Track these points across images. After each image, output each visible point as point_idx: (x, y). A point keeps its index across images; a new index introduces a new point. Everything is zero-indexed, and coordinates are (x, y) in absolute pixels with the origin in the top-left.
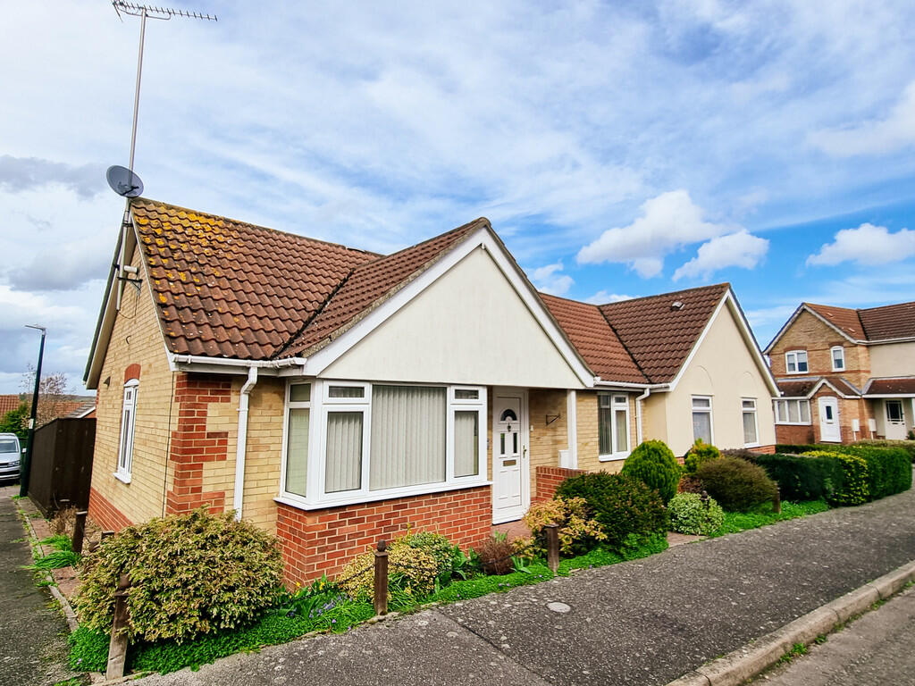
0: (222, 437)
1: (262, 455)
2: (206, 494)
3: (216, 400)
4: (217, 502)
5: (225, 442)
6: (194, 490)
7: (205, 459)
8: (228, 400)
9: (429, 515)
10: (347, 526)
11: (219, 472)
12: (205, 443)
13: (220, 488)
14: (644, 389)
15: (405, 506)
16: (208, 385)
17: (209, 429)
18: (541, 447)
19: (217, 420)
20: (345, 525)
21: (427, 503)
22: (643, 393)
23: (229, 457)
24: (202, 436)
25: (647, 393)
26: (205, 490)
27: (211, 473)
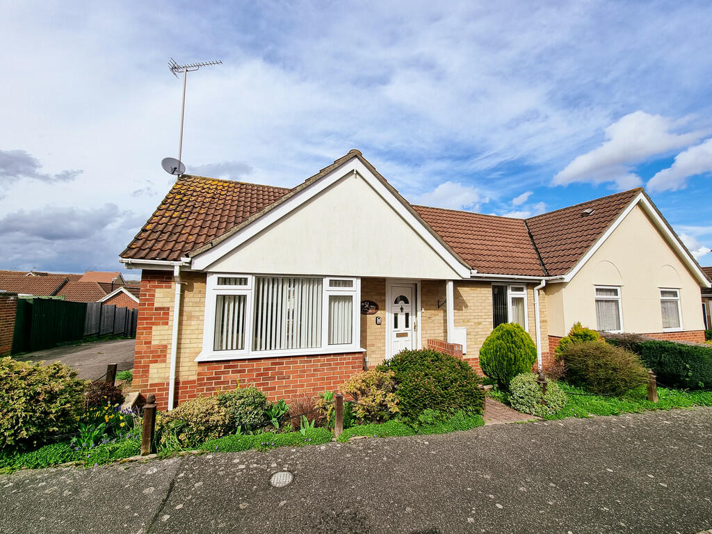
0: (166, 311)
1: (193, 323)
2: (154, 346)
3: (162, 287)
4: (162, 351)
5: (168, 314)
6: (146, 343)
7: (153, 324)
8: (170, 287)
9: (304, 371)
10: (230, 374)
11: (163, 332)
12: (154, 314)
13: (164, 343)
14: (540, 280)
15: (282, 363)
16: (156, 278)
17: (156, 305)
18: (432, 325)
19: (161, 300)
20: (229, 373)
21: (301, 362)
22: (540, 284)
23: (170, 323)
24: (152, 309)
25: (543, 284)
26: (153, 343)
27: (158, 333)
